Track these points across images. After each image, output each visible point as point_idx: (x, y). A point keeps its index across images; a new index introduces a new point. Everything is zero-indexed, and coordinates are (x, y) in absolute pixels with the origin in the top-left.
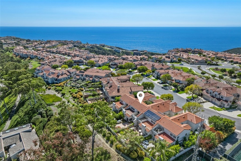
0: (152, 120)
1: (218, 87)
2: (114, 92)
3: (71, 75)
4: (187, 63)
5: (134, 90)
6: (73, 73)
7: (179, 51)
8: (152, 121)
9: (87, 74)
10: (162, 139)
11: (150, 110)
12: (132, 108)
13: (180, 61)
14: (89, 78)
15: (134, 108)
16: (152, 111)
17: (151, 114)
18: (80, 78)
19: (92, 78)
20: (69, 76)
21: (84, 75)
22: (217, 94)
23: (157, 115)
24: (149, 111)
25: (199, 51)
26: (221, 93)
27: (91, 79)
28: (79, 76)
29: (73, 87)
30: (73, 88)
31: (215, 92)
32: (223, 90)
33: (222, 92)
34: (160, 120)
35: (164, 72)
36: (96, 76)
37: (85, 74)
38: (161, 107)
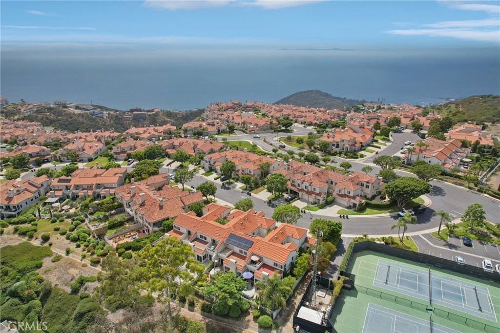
0: (241, 249)
1: (305, 174)
2: (156, 214)
3: (39, 191)
4: (244, 132)
5: (188, 202)
6: (42, 185)
7: (222, 108)
8: (242, 251)
9: (77, 183)
10: (267, 274)
11: (234, 233)
12: (201, 237)
13: (231, 130)
14: (86, 191)
15: (205, 236)
16: (236, 234)
17: (236, 239)
18: (64, 194)
19: (92, 189)
20: (37, 195)
21: (71, 186)
22: (307, 184)
23: (247, 238)
24: (232, 236)
25: (253, 105)
26: (312, 183)
27: (90, 193)
28: (61, 190)
29: (58, 218)
30: (58, 221)
31: (304, 183)
32: (313, 177)
33: (313, 180)
34: (253, 246)
35: (219, 156)
36: (99, 186)
37: (72, 183)
38: (246, 223)
